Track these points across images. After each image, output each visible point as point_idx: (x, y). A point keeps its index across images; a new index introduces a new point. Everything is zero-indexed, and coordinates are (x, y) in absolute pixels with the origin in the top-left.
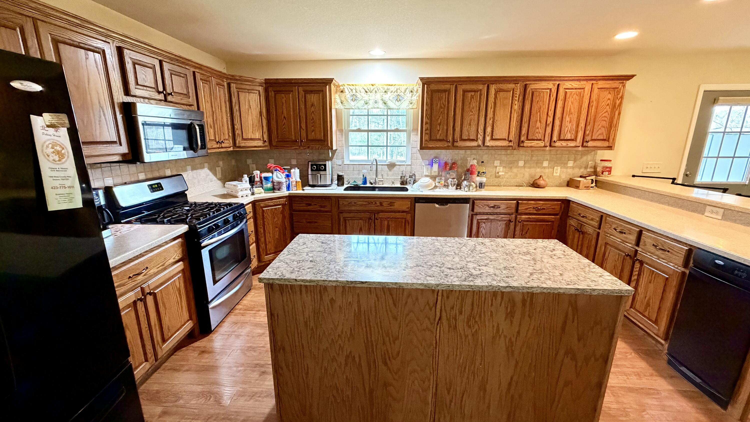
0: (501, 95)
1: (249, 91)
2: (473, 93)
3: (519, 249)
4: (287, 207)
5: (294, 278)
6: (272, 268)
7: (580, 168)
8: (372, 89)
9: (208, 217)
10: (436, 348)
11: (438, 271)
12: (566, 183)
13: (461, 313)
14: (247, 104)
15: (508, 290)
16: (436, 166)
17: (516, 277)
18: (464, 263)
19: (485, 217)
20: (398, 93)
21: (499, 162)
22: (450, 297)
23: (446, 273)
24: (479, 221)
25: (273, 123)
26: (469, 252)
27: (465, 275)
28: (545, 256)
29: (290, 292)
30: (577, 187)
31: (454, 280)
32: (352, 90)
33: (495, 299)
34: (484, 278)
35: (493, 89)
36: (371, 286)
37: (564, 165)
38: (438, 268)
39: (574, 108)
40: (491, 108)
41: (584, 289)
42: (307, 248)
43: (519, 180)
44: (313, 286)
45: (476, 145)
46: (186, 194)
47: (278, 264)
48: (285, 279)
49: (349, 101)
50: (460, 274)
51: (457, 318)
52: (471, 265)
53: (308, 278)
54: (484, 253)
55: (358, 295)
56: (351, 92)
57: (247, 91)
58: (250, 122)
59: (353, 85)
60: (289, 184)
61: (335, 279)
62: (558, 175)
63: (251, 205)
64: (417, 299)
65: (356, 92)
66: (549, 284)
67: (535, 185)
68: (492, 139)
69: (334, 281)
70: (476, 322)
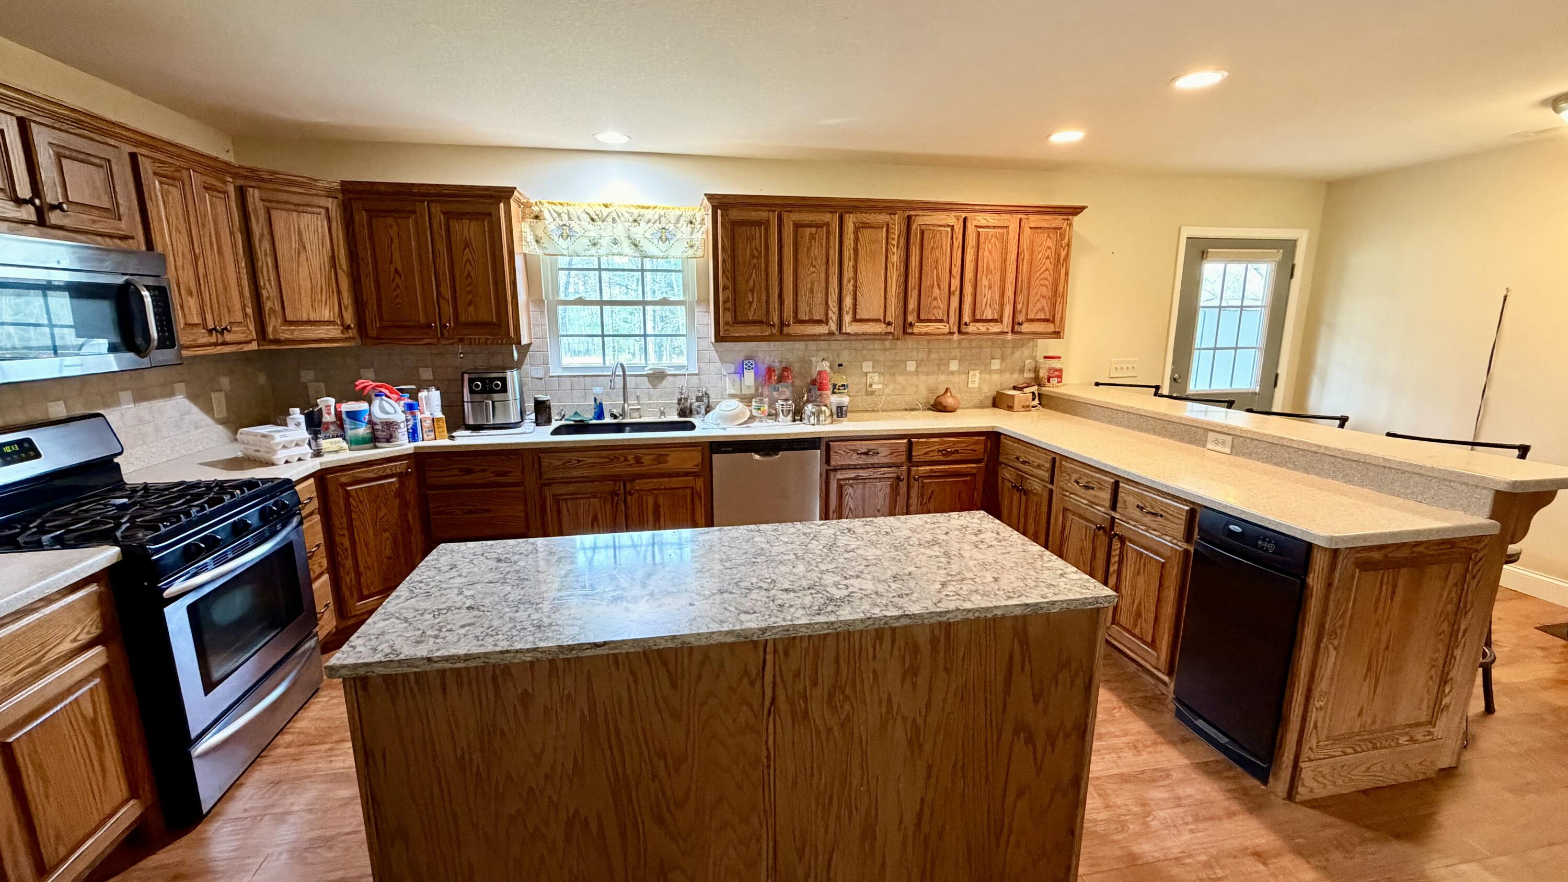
0: (866, 234)
1: (300, 208)
2: (813, 230)
3: (918, 536)
4: (411, 484)
5: (425, 654)
6: (365, 635)
7: (1012, 373)
8: (605, 215)
9: (184, 519)
10: (769, 766)
11: (764, 599)
12: (990, 402)
13: (815, 684)
14: (295, 237)
15: (904, 622)
16: (749, 376)
17: (916, 595)
18: (815, 575)
19: (852, 474)
20: (663, 225)
21: (870, 363)
22: (791, 652)
23: (779, 602)
24: (843, 482)
25: (368, 284)
26: (825, 550)
27: (819, 600)
28: (966, 547)
29: (415, 688)
30: (1010, 408)
31: (797, 615)
32: (559, 215)
33: (881, 644)
34: (857, 602)
35: (850, 221)
36: (616, 651)
37: (986, 368)
38: (763, 593)
39: (994, 262)
40: (850, 260)
41: (1036, 604)
42: (460, 576)
43: (909, 398)
44: (476, 667)
45: (827, 332)
46: (118, 465)
47: (381, 624)
48: (399, 661)
49: (556, 238)
50: (808, 600)
51: (808, 695)
52: (829, 579)
53: (462, 651)
54: (853, 551)
55: (589, 678)
56: (557, 219)
57: (292, 207)
58: (306, 284)
59: (561, 204)
60: (415, 425)
61: (529, 646)
62: (976, 385)
63: (312, 480)
64: (722, 665)
65: (570, 219)
66: (977, 602)
67: (938, 407)
68: (855, 320)
69: (528, 650)
70: (847, 698)
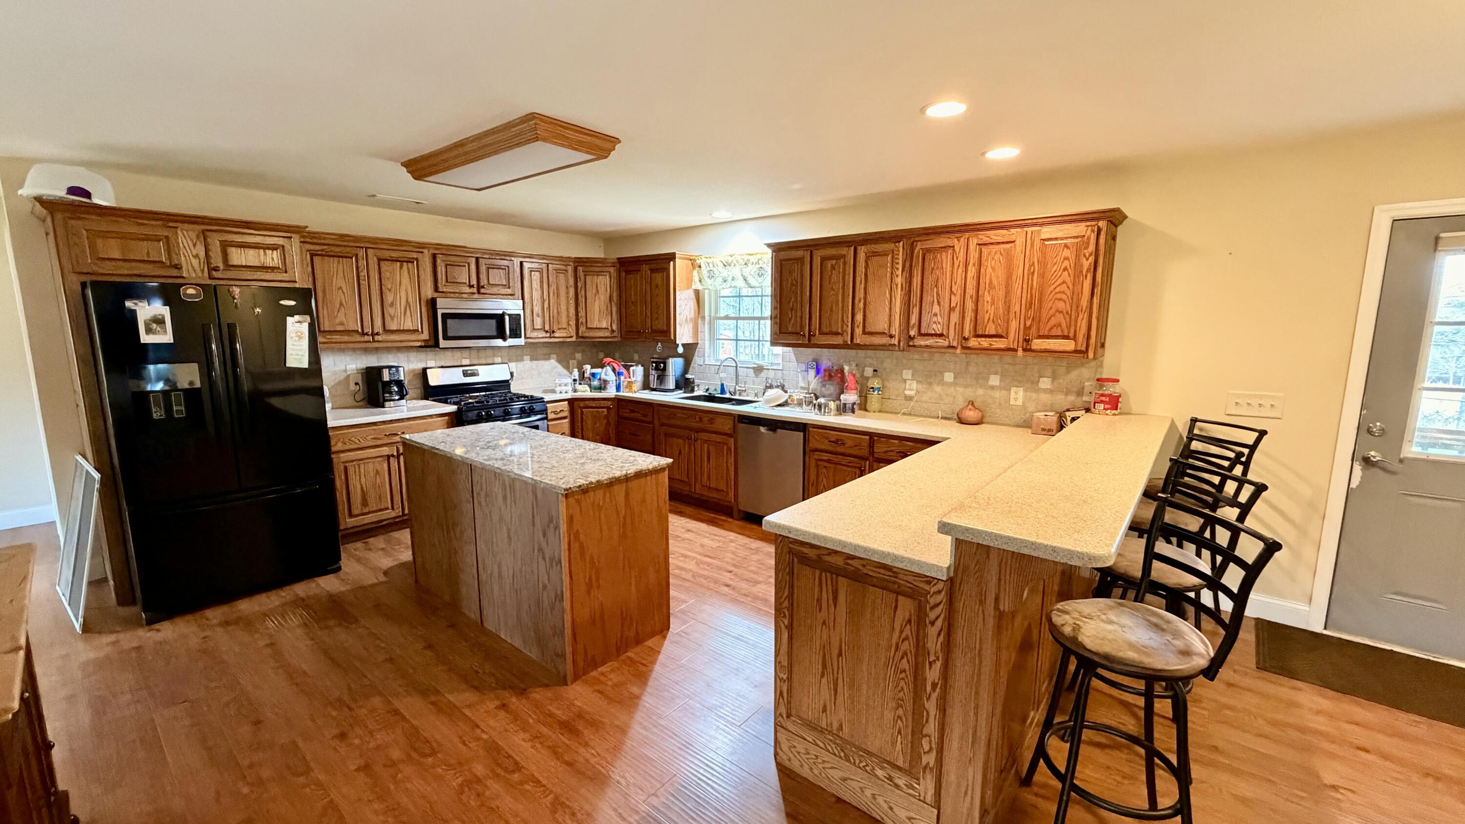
0: (875, 260)
1: (598, 274)
2: (834, 262)
4: (613, 413)
7: (1067, 394)
8: (730, 262)
14: (594, 287)
16: (811, 374)
19: (826, 456)
20: (761, 265)
21: (910, 372)
24: (819, 463)
25: (623, 309)
32: (708, 264)
35: (862, 253)
37: (1032, 384)
39: (997, 277)
40: (861, 283)
43: (946, 407)
45: (842, 342)
46: (510, 384)
49: (706, 278)
56: (708, 267)
57: (596, 274)
58: (598, 310)
59: (710, 258)
60: (619, 384)
62: (1020, 402)
63: (566, 402)
65: (714, 266)
68: (865, 333)
